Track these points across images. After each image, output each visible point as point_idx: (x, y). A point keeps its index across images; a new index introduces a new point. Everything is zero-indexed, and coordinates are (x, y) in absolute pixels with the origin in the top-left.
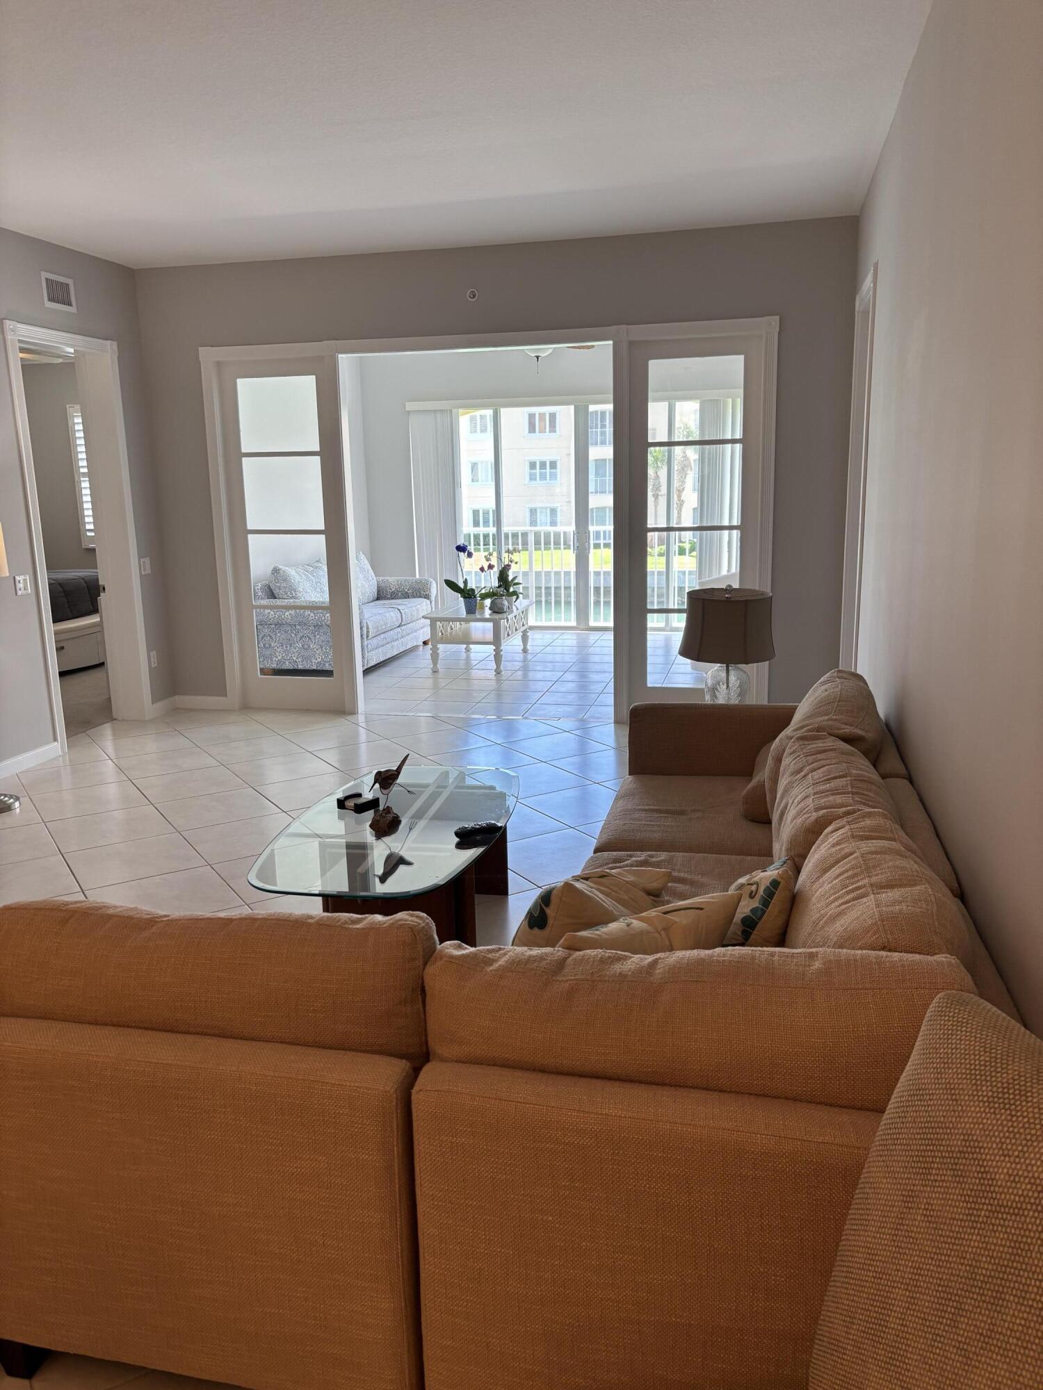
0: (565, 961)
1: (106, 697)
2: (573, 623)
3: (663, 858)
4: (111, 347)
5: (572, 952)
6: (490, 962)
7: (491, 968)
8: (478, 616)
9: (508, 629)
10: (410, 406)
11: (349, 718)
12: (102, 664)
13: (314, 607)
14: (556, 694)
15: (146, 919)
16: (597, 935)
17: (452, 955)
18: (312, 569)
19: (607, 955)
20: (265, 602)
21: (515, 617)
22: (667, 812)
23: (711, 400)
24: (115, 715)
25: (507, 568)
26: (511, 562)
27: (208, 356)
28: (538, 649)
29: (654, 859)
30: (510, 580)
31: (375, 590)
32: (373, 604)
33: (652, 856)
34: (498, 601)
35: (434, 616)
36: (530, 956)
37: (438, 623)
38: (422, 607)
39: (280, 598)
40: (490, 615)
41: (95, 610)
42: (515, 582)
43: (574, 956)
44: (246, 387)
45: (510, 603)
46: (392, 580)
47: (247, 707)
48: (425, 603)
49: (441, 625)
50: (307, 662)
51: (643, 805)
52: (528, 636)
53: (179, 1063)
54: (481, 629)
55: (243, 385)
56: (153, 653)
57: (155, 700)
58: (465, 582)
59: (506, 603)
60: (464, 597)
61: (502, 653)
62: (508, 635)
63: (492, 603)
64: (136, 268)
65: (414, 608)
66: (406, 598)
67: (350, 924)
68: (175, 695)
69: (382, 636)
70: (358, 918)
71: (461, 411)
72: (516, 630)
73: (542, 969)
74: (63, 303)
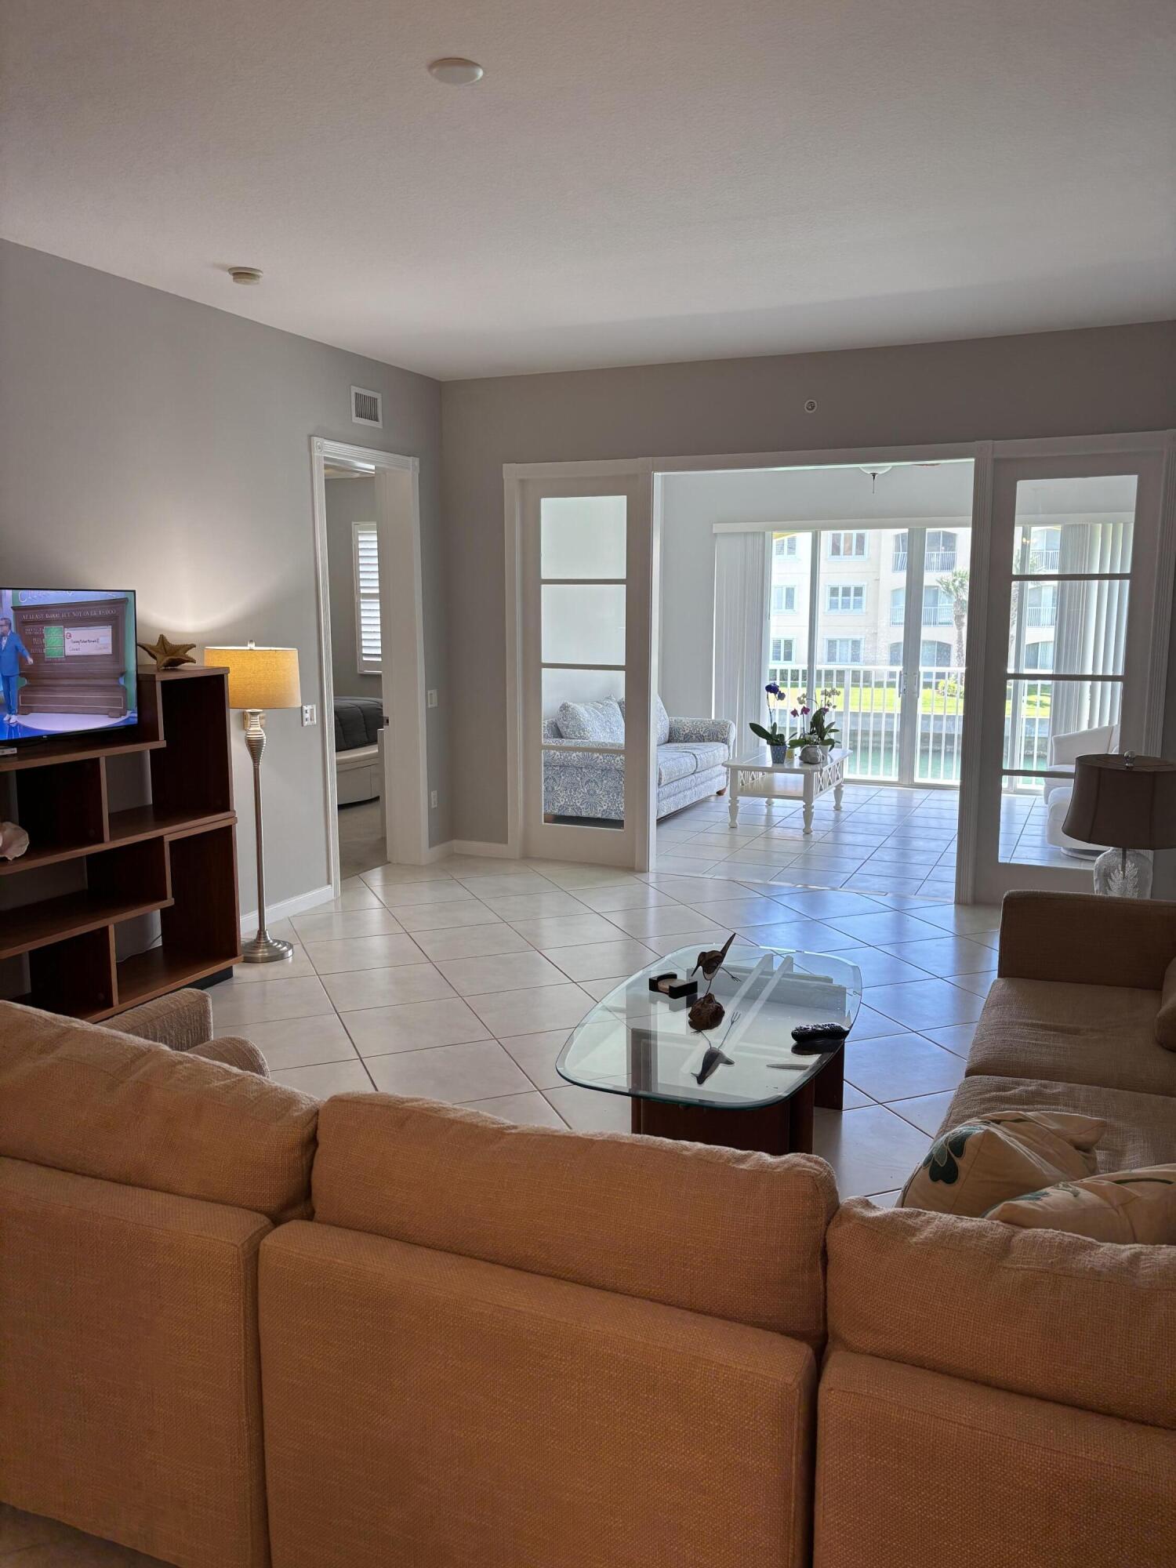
0: (1010, 1241)
1: (379, 837)
2: (895, 778)
3: (1060, 1090)
4: (413, 462)
5: (1016, 1229)
6: (913, 1231)
7: (914, 1240)
8: (786, 766)
9: (821, 783)
10: (717, 528)
11: (638, 876)
12: (377, 799)
13: (603, 750)
14: (880, 863)
15: (493, 1129)
16: (1040, 1206)
17: (863, 1217)
18: (601, 706)
19: (1066, 1239)
20: (552, 742)
21: (830, 769)
22: (1055, 1029)
23: (1073, 525)
24: (389, 857)
25: (822, 712)
26: (829, 705)
27: (511, 472)
28: (852, 807)
29: (1048, 1091)
30: (825, 727)
31: (667, 732)
32: (663, 747)
33: (1045, 1087)
34: (811, 750)
35: (736, 763)
36: (965, 1230)
37: (740, 772)
38: (718, 753)
39: (567, 738)
40: (801, 765)
41: (372, 740)
42: (833, 728)
43: (1021, 1236)
44: (549, 506)
45: (825, 753)
46: (687, 721)
47: (528, 857)
48: (722, 748)
49: (742, 775)
50: (591, 810)
51: (1023, 1017)
52: (842, 791)
53: (533, 1311)
54: (790, 780)
55: (548, 505)
56: (434, 794)
57: (432, 844)
58: (774, 727)
59: (820, 752)
60: (772, 744)
61: (813, 810)
62: (821, 790)
63: (803, 752)
64: (443, 380)
65: (710, 754)
66: (700, 741)
67: (733, 1163)
68: (452, 839)
69: (675, 784)
70: (742, 1155)
71: (775, 534)
72: (830, 784)
73: (984, 1250)
74: (370, 418)
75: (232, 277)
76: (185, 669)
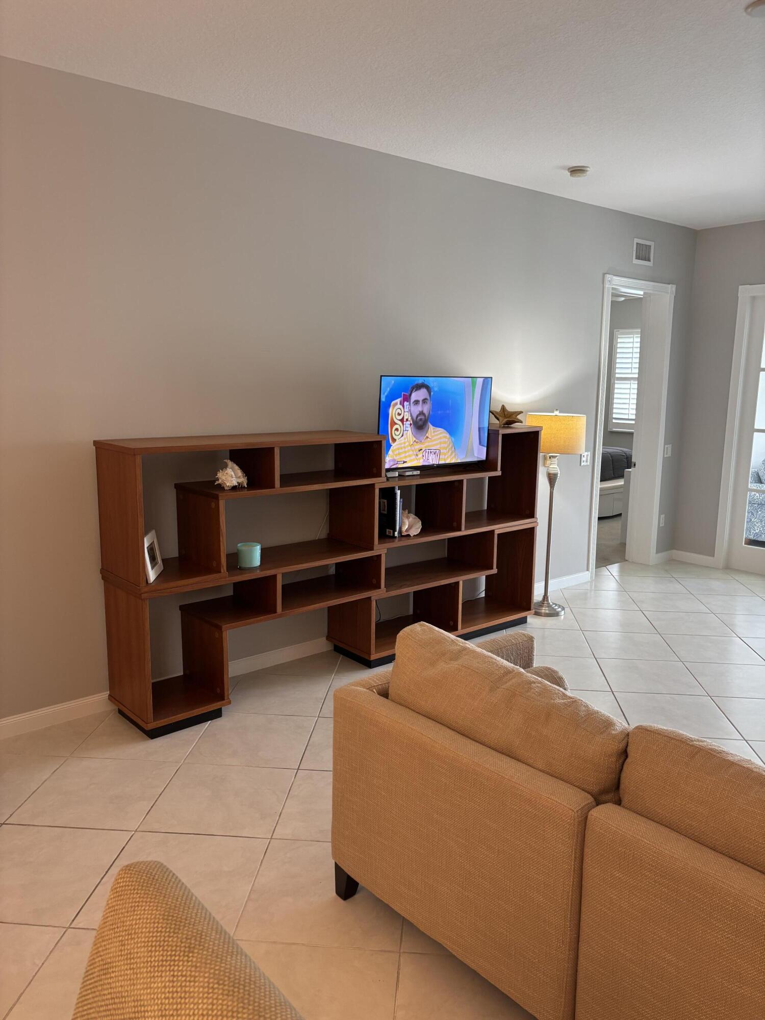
1: (619, 542)
4: (672, 288)
20: (755, 486)
24: (626, 558)
27: (745, 291)
47: (729, 568)
56: (663, 516)
57: (658, 551)
64: (699, 229)
68: (673, 549)
74: (645, 260)
75: (569, 174)
76: (516, 427)
